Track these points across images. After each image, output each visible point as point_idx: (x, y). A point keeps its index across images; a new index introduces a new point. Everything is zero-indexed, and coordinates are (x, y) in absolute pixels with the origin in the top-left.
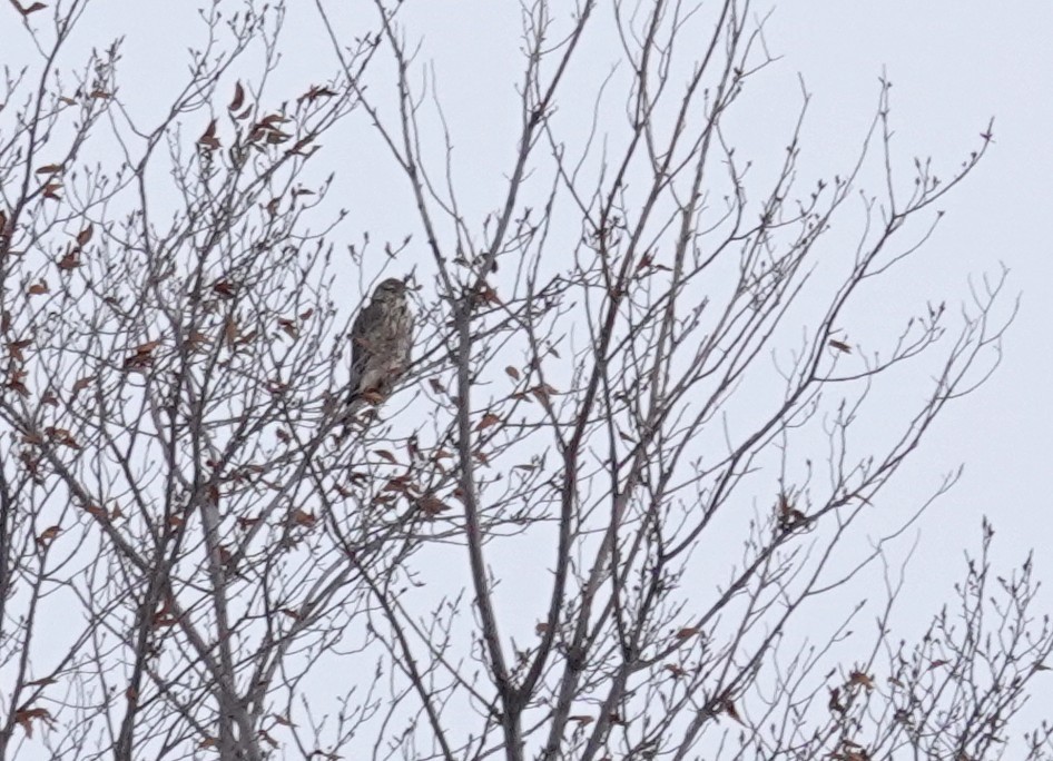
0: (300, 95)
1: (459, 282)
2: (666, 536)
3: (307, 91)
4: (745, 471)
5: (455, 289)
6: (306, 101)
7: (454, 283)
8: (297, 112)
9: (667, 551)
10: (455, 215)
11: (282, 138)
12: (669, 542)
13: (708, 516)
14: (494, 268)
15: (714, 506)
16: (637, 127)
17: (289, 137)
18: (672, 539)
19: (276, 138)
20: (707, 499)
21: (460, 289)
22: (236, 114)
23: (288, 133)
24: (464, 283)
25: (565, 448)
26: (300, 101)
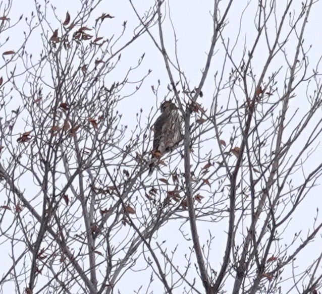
0: (97, 18)
1: (185, 102)
2: (276, 216)
3: (101, 15)
4: (313, 186)
5: (183, 104)
6: (100, 20)
7: (182, 102)
8: (96, 26)
9: (277, 223)
10: (179, 70)
11: (89, 37)
12: (277, 219)
13: (295, 207)
14: (201, 94)
15: (297, 203)
16: (260, 30)
17: (91, 37)
18: (279, 217)
19: (86, 37)
20: (294, 199)
21: (185, 105)
22: (67, 27)
23: (91, 35)
24: (187, 102)
25: (231, 177)
26: (97, 20)
